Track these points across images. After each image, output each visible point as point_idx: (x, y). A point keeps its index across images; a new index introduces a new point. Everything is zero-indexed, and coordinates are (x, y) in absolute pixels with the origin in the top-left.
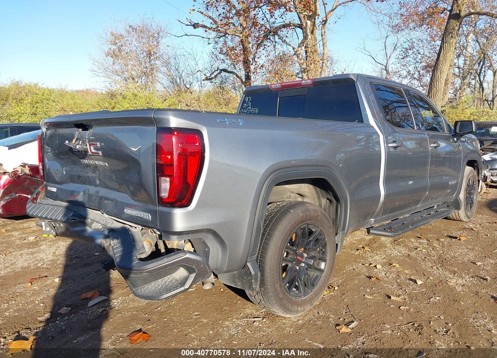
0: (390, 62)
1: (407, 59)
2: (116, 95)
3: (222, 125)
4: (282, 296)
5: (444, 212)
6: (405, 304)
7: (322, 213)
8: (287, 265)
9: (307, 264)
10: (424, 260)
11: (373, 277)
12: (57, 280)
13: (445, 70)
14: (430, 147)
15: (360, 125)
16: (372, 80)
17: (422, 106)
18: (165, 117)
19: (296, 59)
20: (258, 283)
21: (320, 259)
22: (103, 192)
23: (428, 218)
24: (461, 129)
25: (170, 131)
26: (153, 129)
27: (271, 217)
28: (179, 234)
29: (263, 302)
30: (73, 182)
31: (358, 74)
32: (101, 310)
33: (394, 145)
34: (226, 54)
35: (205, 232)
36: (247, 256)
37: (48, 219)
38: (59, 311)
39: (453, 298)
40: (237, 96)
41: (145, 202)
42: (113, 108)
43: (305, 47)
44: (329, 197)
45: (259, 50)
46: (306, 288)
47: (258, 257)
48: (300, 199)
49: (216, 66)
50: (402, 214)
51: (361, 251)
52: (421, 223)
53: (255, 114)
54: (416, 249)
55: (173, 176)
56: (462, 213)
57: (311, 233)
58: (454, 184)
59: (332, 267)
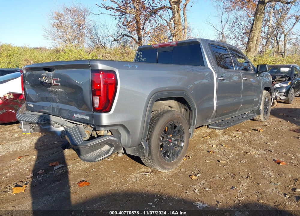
0: (224, 30)
1: (235, 28)
2: (59, 51)
3: (127, 68)
4: (160, 160)
5: (251, 116)
6: (227, 164)
7: (181, 116)
8: (163, 144)
9: (174, 143)
10: (239, 142)
11: (210, 151)
12: (34, 157)
13: (256, 34)
14: (243, 80)
15: (203, 67)
16: (210, 42)
17: (241, 57)
18: (96, 64)
19: (168, 28)
20: (148, 153)
21: (181, 141)
22: (61, 106)
23: (242, 119)
24: (261, 69)
25: (99, 71)
26: (89, 71)
27: (154, 118)
28: (105, 126)
29: (150, 164)
30: (43, 101)
31: (202, 39)
32: (61, 172)
33: (222, 78)
34: (126, 25)
35: (119, 126)
36: (141, 138)
37: (29, 122)
38: (38, 173)
39: (253, 160)
40: (134, 51)
41: (86, 110)
42: (58, 59)
43: (174, 21)
44: (186, 107)
45: (146, 23)
46: (173, 156)
47: (147, 139)
48: (170, 109)
49: (120, 33)
50: (227, 117)
51: (205, 138)
52: (238, 122)
53: (144, 62)
54: (235, 137)
55: (101, 96)
56: (261, 117)
57: (176, 127)
58: (257, 101)
59: (187, 145)
